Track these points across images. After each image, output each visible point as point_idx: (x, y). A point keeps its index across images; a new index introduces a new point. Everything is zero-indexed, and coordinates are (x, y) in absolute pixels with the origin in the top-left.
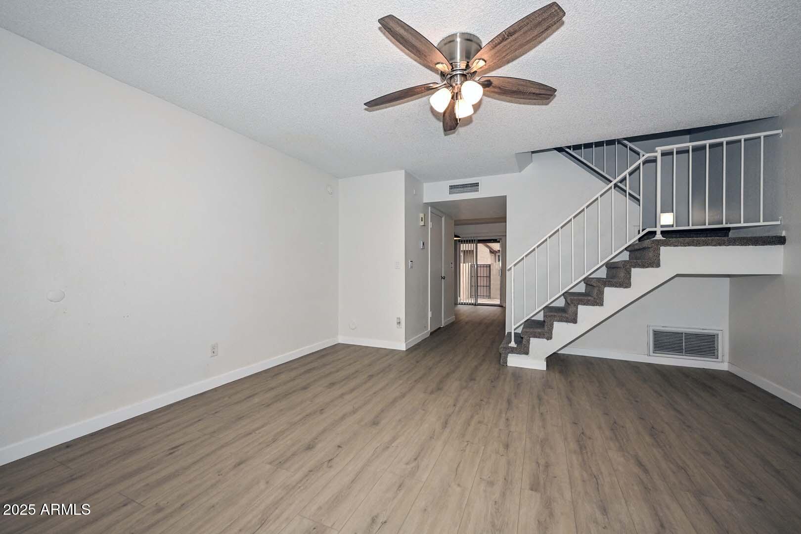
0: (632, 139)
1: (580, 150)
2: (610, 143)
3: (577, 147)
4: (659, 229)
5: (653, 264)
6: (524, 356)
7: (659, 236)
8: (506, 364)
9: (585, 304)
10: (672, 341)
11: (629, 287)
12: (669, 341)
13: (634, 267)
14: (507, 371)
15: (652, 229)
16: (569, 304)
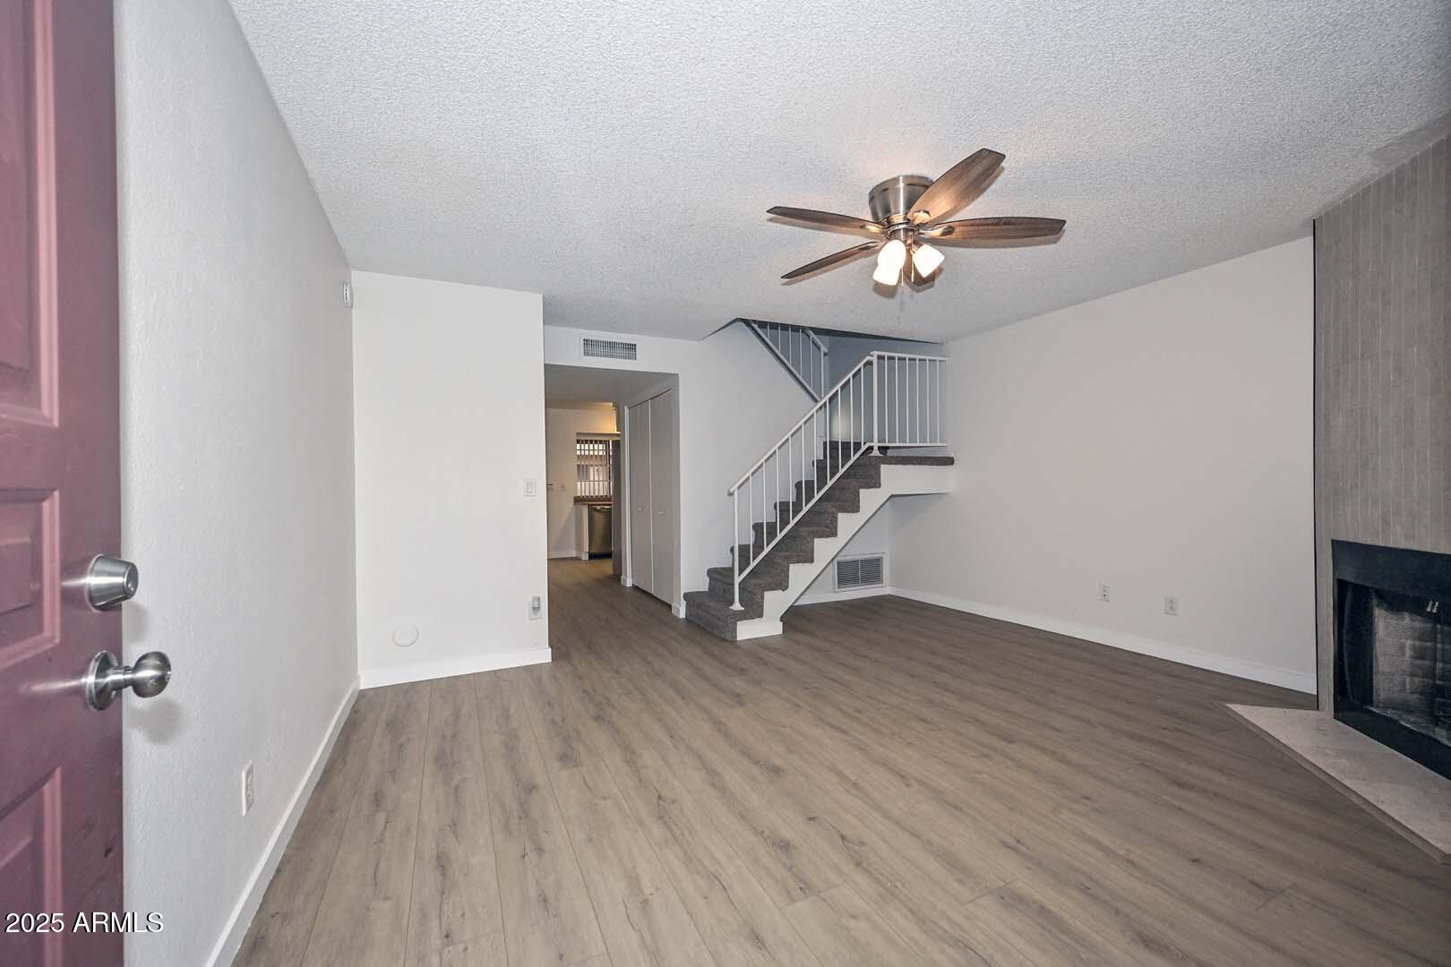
0: (818, 331)
1: (764, 328)
2: (796, 328)
3: (763, 325)
4: (876, 444)
5: (876, 484)
6: (757, 620)
7: (876, 453)
8: (736, 637)
9: (821, 537)
10: (852, 571)
11: (858, 511)
12: (849, 572)
13: (862, 487)
14: (739, 648)
15: (871, 444)
16: (804, 538)
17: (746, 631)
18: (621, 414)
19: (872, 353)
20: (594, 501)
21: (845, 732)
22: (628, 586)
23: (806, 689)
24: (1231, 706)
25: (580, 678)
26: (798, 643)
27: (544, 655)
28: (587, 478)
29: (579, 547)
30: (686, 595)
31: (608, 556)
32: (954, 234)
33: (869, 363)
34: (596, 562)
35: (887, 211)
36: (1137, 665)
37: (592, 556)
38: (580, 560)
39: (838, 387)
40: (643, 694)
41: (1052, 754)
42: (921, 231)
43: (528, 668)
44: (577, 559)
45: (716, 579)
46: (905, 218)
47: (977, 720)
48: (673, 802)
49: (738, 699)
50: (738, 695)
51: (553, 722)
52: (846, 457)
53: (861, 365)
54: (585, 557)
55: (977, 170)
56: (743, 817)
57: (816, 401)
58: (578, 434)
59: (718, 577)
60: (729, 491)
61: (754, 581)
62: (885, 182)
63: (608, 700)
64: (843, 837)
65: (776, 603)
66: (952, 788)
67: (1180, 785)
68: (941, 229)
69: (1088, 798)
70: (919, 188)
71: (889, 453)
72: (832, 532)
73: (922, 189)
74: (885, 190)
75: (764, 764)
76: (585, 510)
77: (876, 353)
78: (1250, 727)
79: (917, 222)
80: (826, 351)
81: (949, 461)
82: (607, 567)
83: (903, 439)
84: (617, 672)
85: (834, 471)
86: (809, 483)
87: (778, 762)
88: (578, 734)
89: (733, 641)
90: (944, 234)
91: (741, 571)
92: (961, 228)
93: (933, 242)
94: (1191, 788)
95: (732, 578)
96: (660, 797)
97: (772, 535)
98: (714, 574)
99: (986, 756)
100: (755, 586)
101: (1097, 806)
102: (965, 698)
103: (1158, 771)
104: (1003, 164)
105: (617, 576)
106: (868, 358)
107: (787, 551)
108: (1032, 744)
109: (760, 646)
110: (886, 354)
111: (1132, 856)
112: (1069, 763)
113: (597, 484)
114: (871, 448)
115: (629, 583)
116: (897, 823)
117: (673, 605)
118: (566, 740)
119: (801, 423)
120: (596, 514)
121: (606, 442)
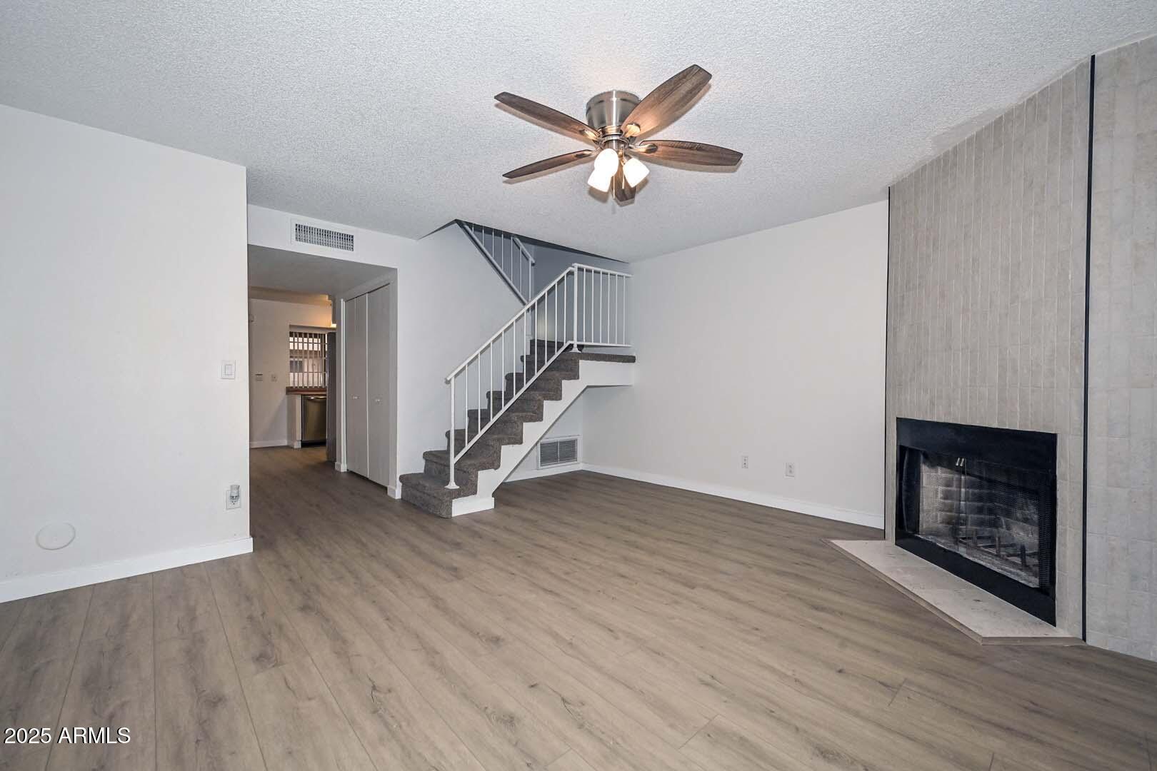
1: (480, 234)
2: (508, 236)
3: (478, 228)
4: (575, 343)
5: (574, 375)
6: (471, 497)
7: (575, 350)
8: (451, 514)
9: (530, 421)
10: (552, 451)
11: (560, 399)
12: (550, 452)
13: (564, 379)
14: (455, 524)
15: (571, 342)
16: (515, 422)
17: (461, 507)
18: (337, 308)
19: (573, 265)
20: (308, 391)
21: (557, 595)
22: (342, 471)
23: (519, 557)
24: (834, 541)
25: (286, 566)
26: (509, 515)
27: (245, 545)
28: (301, 370)
29: (291, 435)
30: (402, 478)
31: (322, 443)
32: (657, 152)
33: (571, 273)
34: (309, 450)
35: (602, 121)
36: (768, 516)
37: (304, 445)
38: (292, 448)
39: (545, 291)
40: (357, 578)
41: (725, 594)
42: (630, 145)
43: (223, 561)
44: (289, 447)
45: (431, 461)
46: (617, 130)
47: (664, 571)
48: (390, 691)
49: (455, 572)
50: (455, 569)
51: (251, 618)
52: (551, 353)
53: (564, 274)
54: (297, 445)
55: (687, 86)
56: (465, 696)
57: (524, 304)
58: (291, 326)
59: (435, 460)
60: (446, 379)
61: (469, 462)
62: (602, 94)
63: (318, 587)
64: (563, 700)
65: (488, 480)
66: (654, 635)
67: (816, 608)
68: (646, 146)
69: (757, 629)
70: (629, 103)
71: (585, 350)
72: (538, 417)
73: (631, 105)
74: (602, 101)
75: (483, 636)
76: (298, 400)
77: (577, 265)
78: (849, 556)
79: (628, 135)
80: (534, 262)
81: (631, 359)
82: (321, 454)
83: (597, 340)
84: (328, 556)
85: (541, 363)
86: (519, 376)
87: (498, 632)
88: (280, 627)
89: (448, 518)
90: (648, 151)
91: (456, 453)
92: (663, 147)
93: (640, 157)
94: (823, 609)
95: (448, 460)
96: (374, 688)
97: (485, 419)
98: (428, 456)
99: (676, 602)
100: (470, 465)
101: (765, 636)
102: (653, 553)
103: (800, 599)
104: (711, 82)
105: (331, 462)
106: (570, 269)
107: (499, 433)
108: (708, 587)
109: (475, 521)
110: (585, 267)
111: (797, 676)
112: (737, 600)
113: (312, 376)
114: (571, 346)
115: (343, 467)
116: (612, 678)
117: (388, 487)
118: (266, 637)
119: (514, 320)
120: (309, 403)
121: (321, 336)
